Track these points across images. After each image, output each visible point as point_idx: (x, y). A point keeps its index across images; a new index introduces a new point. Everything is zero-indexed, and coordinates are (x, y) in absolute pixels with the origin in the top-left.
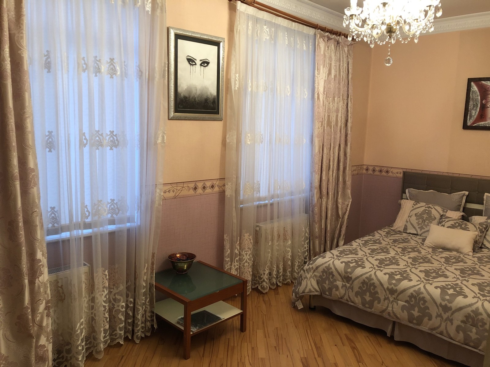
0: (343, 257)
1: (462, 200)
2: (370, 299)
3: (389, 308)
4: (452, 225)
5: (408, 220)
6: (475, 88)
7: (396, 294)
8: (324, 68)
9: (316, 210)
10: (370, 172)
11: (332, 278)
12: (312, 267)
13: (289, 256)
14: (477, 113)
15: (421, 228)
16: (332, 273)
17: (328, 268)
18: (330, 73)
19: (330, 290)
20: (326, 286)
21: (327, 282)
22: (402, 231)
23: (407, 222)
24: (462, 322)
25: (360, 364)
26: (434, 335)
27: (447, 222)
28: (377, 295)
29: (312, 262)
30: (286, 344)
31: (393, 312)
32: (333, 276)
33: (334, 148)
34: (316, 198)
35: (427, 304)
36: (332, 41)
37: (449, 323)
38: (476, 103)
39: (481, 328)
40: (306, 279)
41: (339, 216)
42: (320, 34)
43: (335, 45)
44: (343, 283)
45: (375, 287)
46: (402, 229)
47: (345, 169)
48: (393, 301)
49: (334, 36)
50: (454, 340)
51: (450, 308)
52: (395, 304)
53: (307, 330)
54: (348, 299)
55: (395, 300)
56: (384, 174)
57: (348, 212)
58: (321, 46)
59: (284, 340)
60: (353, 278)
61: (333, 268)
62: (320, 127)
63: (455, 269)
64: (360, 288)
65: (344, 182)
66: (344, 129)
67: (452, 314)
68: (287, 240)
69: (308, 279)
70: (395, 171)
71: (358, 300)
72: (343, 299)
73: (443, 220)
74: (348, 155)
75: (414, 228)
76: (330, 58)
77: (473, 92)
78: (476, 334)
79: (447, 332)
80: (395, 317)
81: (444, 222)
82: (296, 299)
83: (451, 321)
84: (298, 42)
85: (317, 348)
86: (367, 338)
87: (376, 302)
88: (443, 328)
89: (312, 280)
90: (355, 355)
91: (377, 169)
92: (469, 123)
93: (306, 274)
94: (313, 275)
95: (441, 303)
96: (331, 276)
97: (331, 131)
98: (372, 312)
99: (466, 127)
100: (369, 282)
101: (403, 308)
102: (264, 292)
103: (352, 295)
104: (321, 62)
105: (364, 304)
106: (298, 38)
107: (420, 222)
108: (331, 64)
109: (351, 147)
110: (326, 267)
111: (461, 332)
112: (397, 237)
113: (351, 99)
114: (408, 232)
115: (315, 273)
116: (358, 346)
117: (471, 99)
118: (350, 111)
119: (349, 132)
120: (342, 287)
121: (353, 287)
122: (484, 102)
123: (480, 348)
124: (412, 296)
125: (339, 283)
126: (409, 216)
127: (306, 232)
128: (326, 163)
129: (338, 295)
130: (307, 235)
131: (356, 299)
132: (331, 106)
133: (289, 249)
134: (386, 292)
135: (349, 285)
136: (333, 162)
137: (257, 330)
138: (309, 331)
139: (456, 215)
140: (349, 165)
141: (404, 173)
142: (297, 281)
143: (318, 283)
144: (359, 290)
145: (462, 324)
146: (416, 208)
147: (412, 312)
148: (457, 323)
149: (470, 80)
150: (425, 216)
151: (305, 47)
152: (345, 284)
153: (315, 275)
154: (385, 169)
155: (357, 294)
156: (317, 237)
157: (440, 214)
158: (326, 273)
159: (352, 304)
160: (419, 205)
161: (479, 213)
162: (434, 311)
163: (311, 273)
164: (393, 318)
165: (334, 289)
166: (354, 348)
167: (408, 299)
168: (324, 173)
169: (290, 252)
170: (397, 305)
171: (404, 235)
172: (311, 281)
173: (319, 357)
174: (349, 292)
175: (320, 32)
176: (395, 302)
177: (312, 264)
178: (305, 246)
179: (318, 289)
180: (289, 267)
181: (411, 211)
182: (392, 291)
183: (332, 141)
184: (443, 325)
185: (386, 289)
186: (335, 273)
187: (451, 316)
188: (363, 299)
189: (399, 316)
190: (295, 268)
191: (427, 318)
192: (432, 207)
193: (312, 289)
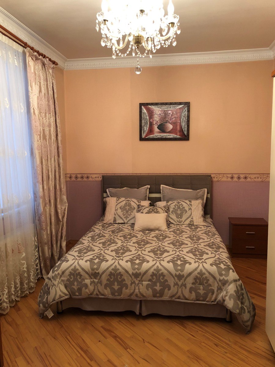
0: (84, 256)
1: (147, 192)
2: (119, 288)
3: (136, 291)
4: (148, 211)
5: (116, 213)
6: (144, 110)
7: (140, 277)
8: (36, 85)
9: (43, 218)
10: (73, 179)
11: (80, 278)
12: (59, 274)
13: (25, 268)
14: (148, 128)
15: (126, 218)
16: (79, 274)
17: (75, 270)
18: (40, 91)
19: (80, 290)
20: (75, 287)
21: (76, 283)
22: (113, 223)
23: (115, 214)
24: (193, 284)
25: (128, 350)
26: (174, 301)
27: (144, 209)
28: (124, 282)
29: (56, 268)
30: (54, 361)
31: (140, 293)
32: (81, 276)
33: (51, 159)
34: (42, 207)
35: (165, 278)
36: (39, 61)
37: (184, 288)
38: (146, 122)
39: (206, 285)
40: (54, 287)
41: (60, 220)
42: (29, 52)
43: (41, 66)
44: (91, 280)
45: (122, 275)
46: (112, 221)
47: (60, 177)
48: (138, 283)
49: (41, 57)
50: (188, 300)
51: (183, 276)
52: (141, 285)
53: (66, 337)
54: (98, 293)
55: (140, 282)
56: (85, 179)
57: (66, 215)
58: (31, 65)
59: (49, 358)
60: (100, 274)
61: (80, 269)
62: (39, 140)
63: (168, 244)
64: (108, 280)
65: (61, 189)
66: (56, 142)
67: (185, 280)
68: (21, 253)
69: (56, 286)
70: (94, 176)
71: (107, 292)
72: (93, 294)
73: (141, 208)
74: (61, 165)
75: (121, 218)
76: (39, 76)
77: (143, 113)
78: (203, 290)
79: (184, 296)
80: (142, 297)
81: (142, 210)
82: (44, 309)
83: (185, 285)
84: (10, 56)
85: (86, 352)
86: (120, 323)
87: (124, 288)
88: (180, 293)
89: (60, 285)
90: (120, 343)
91: (79, 176)
92: (143, 136)
93: (53, 281)
94: (60, 280)
95: (176, 274)
96: (79, 277)
97: (47, 144)
98: (122, 298)
99: (141, 139)
100: (115, 272)
101: (148, 286)
102: (5, 313)
103: (101, 288)
104: (33, 79)
105: (113, 294)
106: (9, 53)
107: (125, 213)
108: (40, 83)
109: (63, 158)
110: (72, 270)
111: (193, 292)
112: (112, 228)
113: (58, 116)
114: (117, 222)
115: (62, 278)
116: (117, 333)
117: (143, 119)
118: (59, 127)
119: (60, 145)
120: (91, 284)
121: (101, 281)
122: (151, 120)
123: (207, 300)
124: (153, 274)
125: (88, 281)
126: (115, 210)
127: (35, 241)
128: (46, 174)
129: (88, 292)
130: (36, 243)
131: (105, 291)
132: (45, 121)
133: (23, 262)
134: (131, 277)
135: (97, 280)
136: (52, 172)
137: (16, 360)
138: (68, 337)
139: (146, 203)
140: (63, 174)
141: (103, 177)
142: (43, 291)
143: (66, 287)
144: (108, 282)
145: (193, 285)
146: (119, 203)
147: (155, 287)
148: (189, 286)
149: (141, 105)
150: (127, 208)
151: (16, 62)
152: (93, 280)
153: (63, 281)
154: (86, 175)
155: (106, 286)
156: (46, 244)
157: (137, 204)
158: (73, 275)
159: (102, 297)
160: (121, 200)
161: (159, 200)
162: (171, 282)
163: (58, 280)
164: (140, 298)
165: (84, 288)
166: (115, 337)
167: (151, 278)
168: (45, 182)
169: (25, 264)
170: (143, 285)
171: (116, 225)
172: (59, 287)
173: (91, 360)
174: (98, 286)
175: (30, 50)
176: (141, 284)
177: (57, 270)
178: (36, 254)
179: (67, 292)
180: (26, 278)
181: (116, 206)
182: (136, 275)
183: (49, 153)
184: (180, 290)
185: (131, 275)
186: (83, 273)
187: (184, 282)
188: (112, 289)
189: (145, 294)
190: (31, 279)
191: (167, 289)
192: (130, 200)
193: (63, 295)
